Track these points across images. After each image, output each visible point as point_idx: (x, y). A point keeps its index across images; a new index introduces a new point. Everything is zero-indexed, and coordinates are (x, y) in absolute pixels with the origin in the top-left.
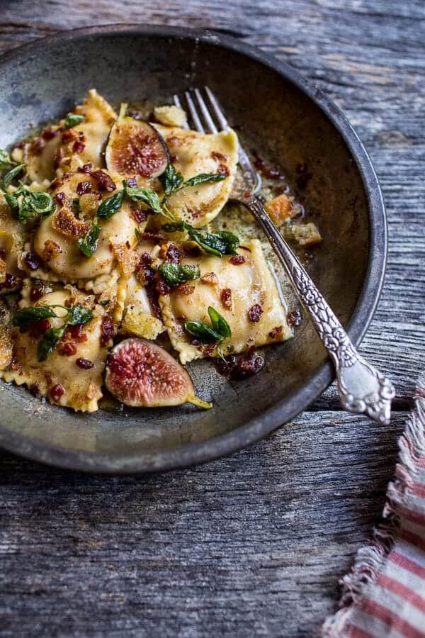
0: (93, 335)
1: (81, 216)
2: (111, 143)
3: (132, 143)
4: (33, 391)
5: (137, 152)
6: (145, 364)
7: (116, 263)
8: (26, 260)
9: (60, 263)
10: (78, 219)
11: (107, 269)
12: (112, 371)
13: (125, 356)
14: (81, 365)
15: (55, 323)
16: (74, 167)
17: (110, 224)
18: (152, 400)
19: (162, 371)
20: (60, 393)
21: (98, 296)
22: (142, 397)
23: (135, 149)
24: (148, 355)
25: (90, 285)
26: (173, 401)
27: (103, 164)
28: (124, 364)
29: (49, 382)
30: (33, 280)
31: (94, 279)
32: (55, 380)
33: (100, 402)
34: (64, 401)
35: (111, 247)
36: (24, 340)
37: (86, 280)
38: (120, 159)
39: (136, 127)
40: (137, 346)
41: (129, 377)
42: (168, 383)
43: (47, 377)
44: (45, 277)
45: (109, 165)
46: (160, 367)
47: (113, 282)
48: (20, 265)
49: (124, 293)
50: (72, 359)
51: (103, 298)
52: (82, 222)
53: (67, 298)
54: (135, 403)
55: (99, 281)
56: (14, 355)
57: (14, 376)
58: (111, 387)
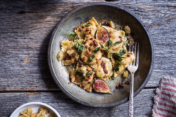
0: (92, 77)
1: (91, 51)
2: (97, 33)
3: (102, 33)
4: (79, 86)
5: (103, 36)
6: (101, 84)
7: (97, 63)
8: (78, 59)
9: (85, 61)
10: (90, 52)
11: (95, 63)
12: (95, 85)
13: (98, 82)
14: (89, 83)
15: (84, 75)
16: (89, 38)
17: (96, 53)
18: (101, 91)
19: (104, 86)
20: (84, 87)
21: (93, 69)
22: (100, 90)
23: (102, 35)
24: (102, 83)
25: (91, 66)
26: (106, 92)
27: (95, 38)
28: (97, 84)
29: (82, 85)
30: (79, 63)
31: (92, 65)
32: (83, 85)
33: (92, 90)
34: (85, 89)
35: (97, 59)
36: (78, 76)
37: (91, 65)
38: (99, 37)
39: (103, 29)
40: (100, 81)
41: (98, 86)
42: (105, 88)
43: (82, 84)
44: (82, 63)
45: (97, 38)
46: (104, 85)
47: (96, 66)
48: (77, 60)
49: (98, 69)
50: (87, 82)
51: (94, 70)
52: (91, 53)
53: (87, 68)
54: (98, 91)
55: (93, 65)
56: (76, 79)
57: (75, 83)
58: (94, 88)
